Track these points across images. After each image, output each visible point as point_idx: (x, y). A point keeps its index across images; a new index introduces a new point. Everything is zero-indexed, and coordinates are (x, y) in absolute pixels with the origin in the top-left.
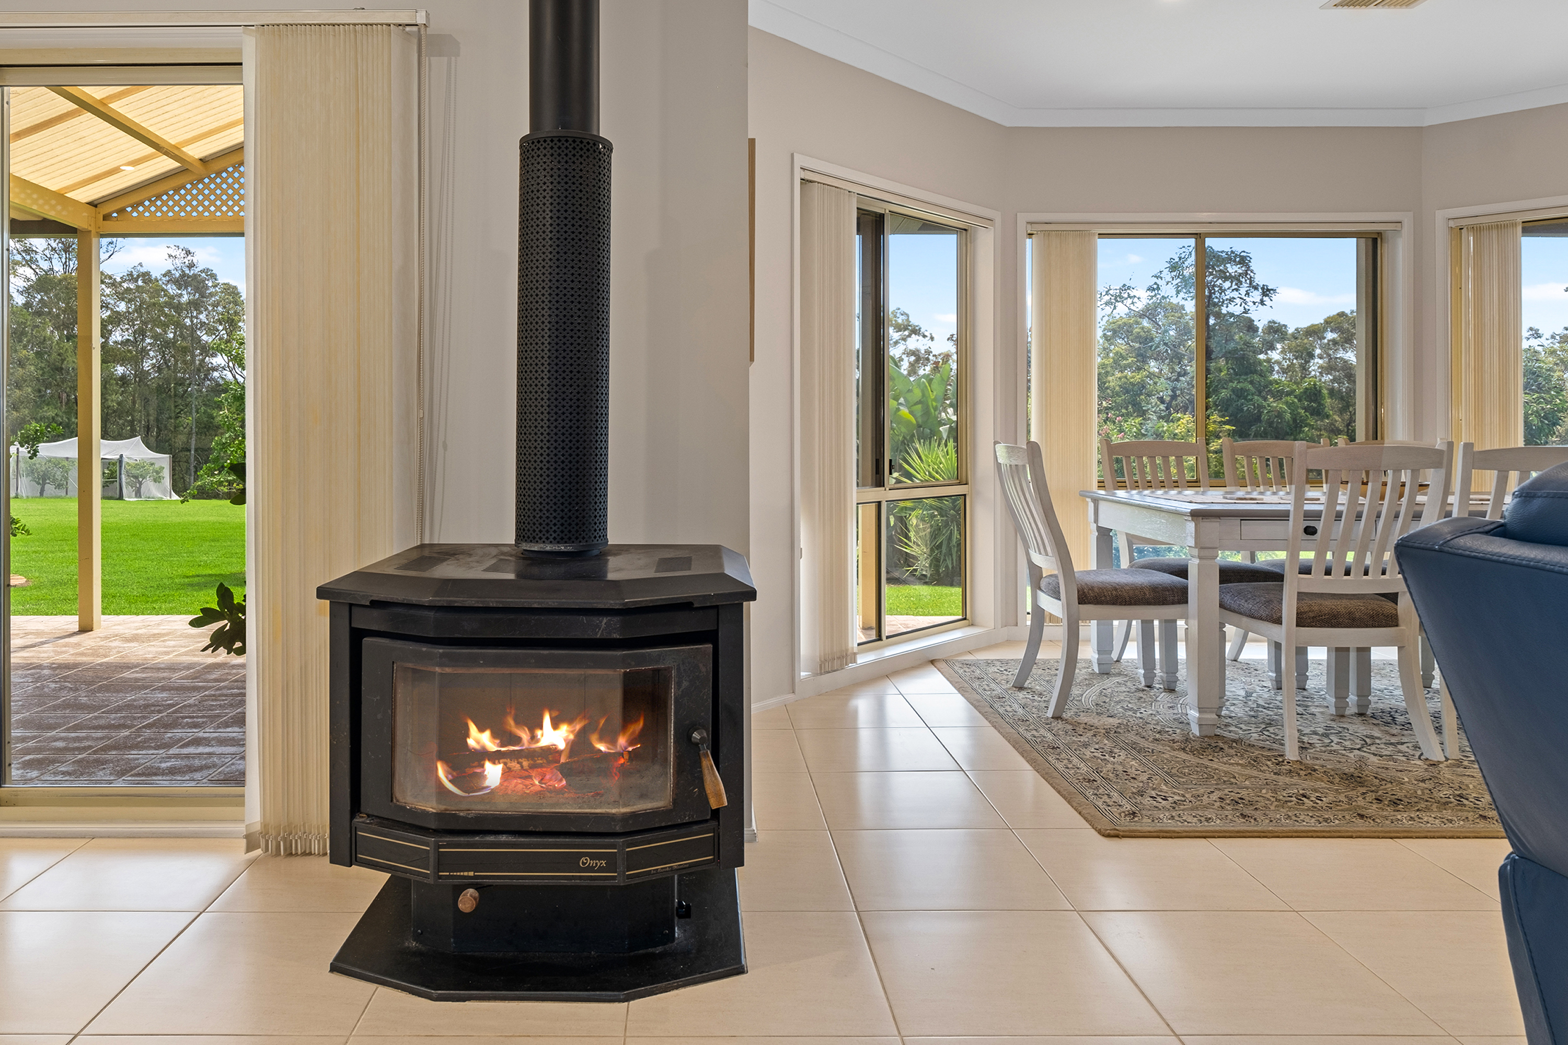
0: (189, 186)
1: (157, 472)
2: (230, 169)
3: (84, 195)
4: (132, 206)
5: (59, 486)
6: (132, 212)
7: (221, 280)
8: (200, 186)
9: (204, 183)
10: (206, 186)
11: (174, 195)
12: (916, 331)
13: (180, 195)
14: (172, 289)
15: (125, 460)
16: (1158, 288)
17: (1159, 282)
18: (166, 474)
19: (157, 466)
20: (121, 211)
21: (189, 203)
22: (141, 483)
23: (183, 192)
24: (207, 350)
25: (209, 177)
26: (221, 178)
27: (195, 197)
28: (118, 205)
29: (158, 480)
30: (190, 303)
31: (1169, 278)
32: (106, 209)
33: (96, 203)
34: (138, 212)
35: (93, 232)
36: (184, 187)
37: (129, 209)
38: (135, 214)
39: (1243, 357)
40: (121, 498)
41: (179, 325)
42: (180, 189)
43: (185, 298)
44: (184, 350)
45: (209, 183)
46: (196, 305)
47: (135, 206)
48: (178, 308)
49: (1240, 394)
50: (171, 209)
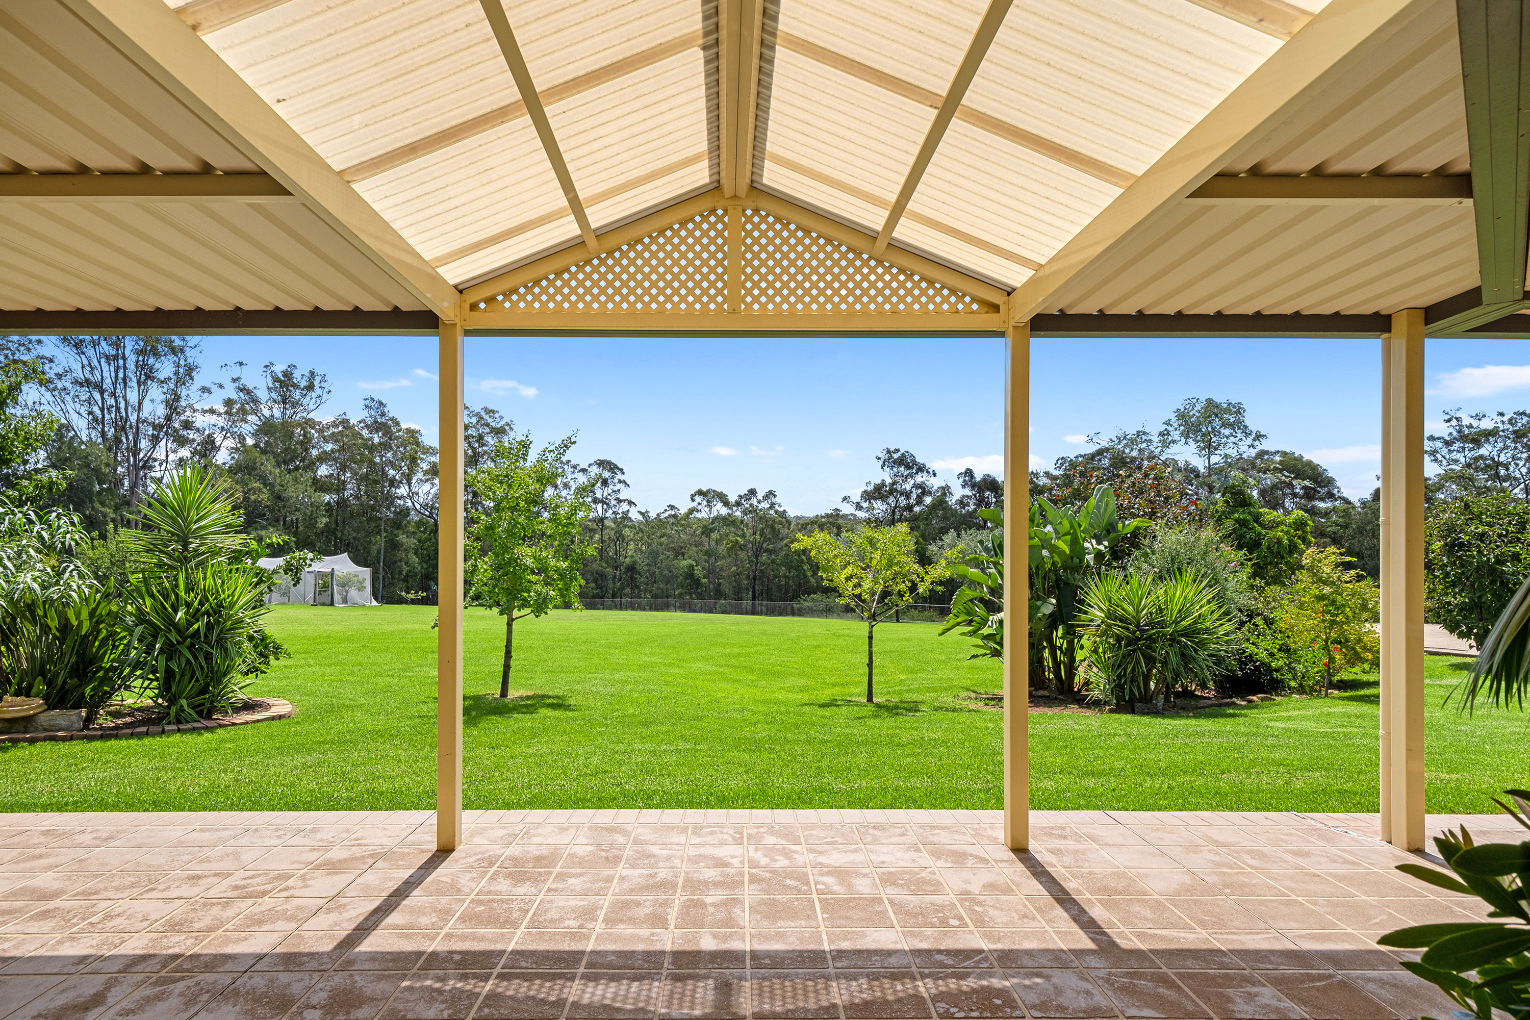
0: (573, 269)
1: (361, 583)
2: (625, 248)
3: (454, 274)
4: (504, 295)
5: (283, 595)
6: (503, 301)
7: (404, 426)
8: (588, 269)
9: (592, 265)
10: (596, 269)
11: (555, 280)
12: (921, 469)
13: (562, 280)
14: (365, 433)
15: (336, 572)
16: (1168, 434)
17: (1170, 428)
18: (368, 584)
19: (360, 578)
20: (491, 300)
21: (573, 291)
22: (347, 592)
23: (566, 276)
24: (393, 483)
25: (599, 257)
26: (614, 258)
27: (581, 283)
28: (487, 292)
29: (361, 589)
30: (380, 444)
31: (1176, 425)
32: (472, 297)
33: (460, 287)
34: (511, 301)
35: (458, 328)
36: (567, 270)
37: (500, 298)
38: (507, 305)
39: (1241, 492)
40: (332, 604)
41: (372, 464)
42: (563, 272)
43: (376, 440)
44: (376, 482)
45: (599, 265)
46: (385, 446)
47: (507, 295)
48: (372, 448)
49: (1242, 523)
50: (551, 298)
